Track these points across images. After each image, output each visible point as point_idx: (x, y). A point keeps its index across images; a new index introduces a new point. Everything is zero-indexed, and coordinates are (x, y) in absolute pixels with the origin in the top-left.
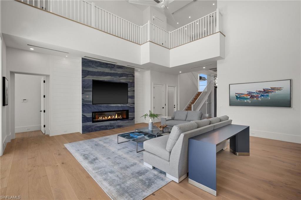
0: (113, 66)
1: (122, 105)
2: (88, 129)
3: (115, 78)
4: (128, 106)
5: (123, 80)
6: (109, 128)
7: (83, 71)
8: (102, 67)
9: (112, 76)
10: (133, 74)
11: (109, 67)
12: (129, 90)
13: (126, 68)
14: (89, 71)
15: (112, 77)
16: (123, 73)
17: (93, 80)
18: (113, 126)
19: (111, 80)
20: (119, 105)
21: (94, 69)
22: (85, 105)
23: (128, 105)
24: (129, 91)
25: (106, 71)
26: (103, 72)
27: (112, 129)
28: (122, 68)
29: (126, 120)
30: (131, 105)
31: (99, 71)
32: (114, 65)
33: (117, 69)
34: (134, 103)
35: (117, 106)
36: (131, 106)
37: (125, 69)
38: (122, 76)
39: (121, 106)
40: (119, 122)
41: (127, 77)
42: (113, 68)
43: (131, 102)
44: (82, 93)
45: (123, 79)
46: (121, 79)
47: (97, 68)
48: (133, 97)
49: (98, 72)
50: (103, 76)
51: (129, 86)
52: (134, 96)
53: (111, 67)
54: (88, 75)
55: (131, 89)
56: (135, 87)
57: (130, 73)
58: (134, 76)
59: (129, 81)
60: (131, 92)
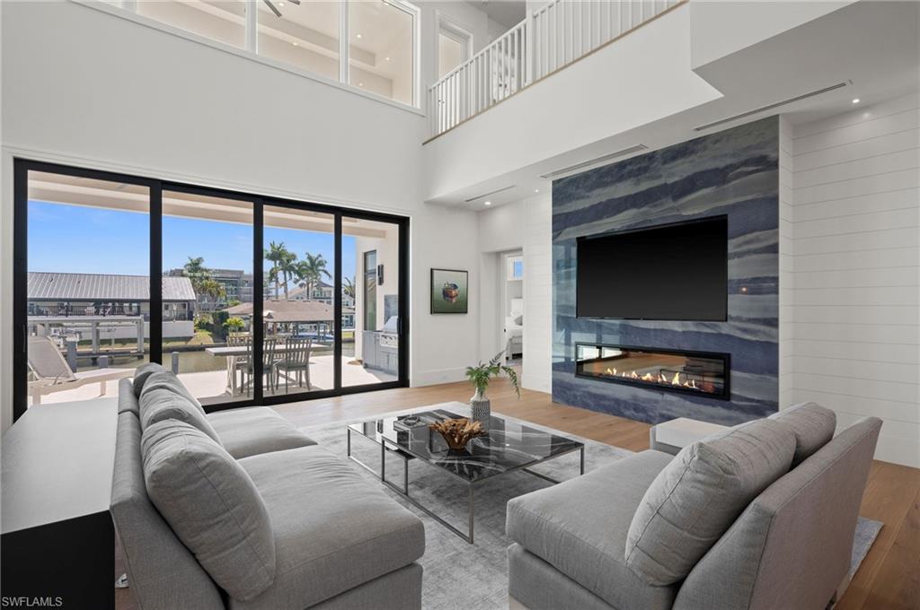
1: (691, 326)
2: (565, 393)
3: (654, 210)
4: (724, 331)
5: (695, 207)
6: (627, 413)
7: (555, 219)
8: (606, 185)
9: (639, 208)
10: (767, 151)
11: (631, 175)
12: (730, 250)
14: (567, 215)
15: (642, 210)
16: (695, 174)
17: (578, 239)
18: (644, 410)
19: (636, 224)
20: (676, 326)
21: (582, 201)
23: (725, 328)
24: (739, 255)
25: (616, 196)
26: (609, 201)
27: (641, 421)
28: (693, 152)
30: (745, 331)
31: (596, 201)
32: (651, 157)
33: (667, 166)
34: (773, 323)
35: (662, 330)
36: (747, 337)
37: (705, 148)
38: (695, 190)
39: (684, 332)
40: (671, 403)
41: (725, 181)
42: (646, 169)
43: (745, 315)
45: (693, 202)
46: (683, 207)
47: (588, 197)
48: (767, 285)
49: (592, 207)
50: (607, 217)
51: (731, 229)
52: (776, 279)
53: (639, 169)
54: (566, 227)
55: (747, 243)
56: (781, 222)
57: (743, 158)
58: (775, 165)
59: (731, 201)
60: (754, 257)
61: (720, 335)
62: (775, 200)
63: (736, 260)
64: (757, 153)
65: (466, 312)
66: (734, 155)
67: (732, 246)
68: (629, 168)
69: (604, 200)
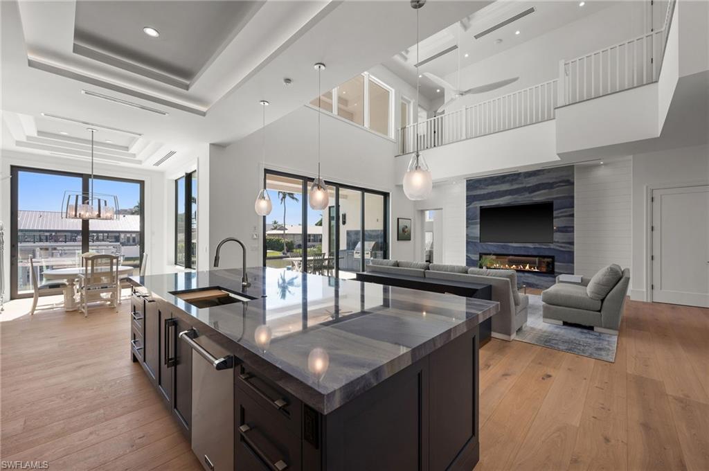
0: (515, 177)
1: (537, 246)
3: (520, 197)
4: (552, 247)
5: (539, 197)
7: (468, 197)
8: (496, 184)
9: (513, 196)
10: (570, 178)
11: (508, 181)
12: (554, 215)
13: (549, 172)
14: (474, 196)
15: (515, 196)
16: (540, 184)
17: (481, 207)
19: (512, 203)
20: (531, 245)
21: (483, 190)
22: (470, 243)
23: (552, 246)
24: (558, 217)
25: (501, 190)
26: (497, 192)
28: (538, 175)
29: (547, 276)
30: (561, 247)
31: (490, 191)
32: (519, 174)
33: (526, 179)
34: (572, 243)
35: (524, 247)
36: (562, 249)
37: (544, 174)
38: (539, 190)
39: (534, 248)
40: (528, 277)
41: (552, 188)
42: (516, 180)
43: (560, 241)
44: (467, 227)
45: (538, 195)
46: (532, 197)
47: (486, 189)
48: (569, 229)
49: (488, 194)
50: (497, 199)
51: (555, 207)
52: (573, 227)
53: (513, 179)
54: (473, 201)
55: (562, 213)
56: (575, 206)
57: (560, 180)
58: (573, 184)
59: (555, 196)
60: (564, 218)
61: (550, 249)
62: (573, 197)
63: (557, 219)
64: (566, 178)
65: (410, 240)
66: (556, 178)
67: (555, 213)
68: (508, 178)
69: (495, 190)
